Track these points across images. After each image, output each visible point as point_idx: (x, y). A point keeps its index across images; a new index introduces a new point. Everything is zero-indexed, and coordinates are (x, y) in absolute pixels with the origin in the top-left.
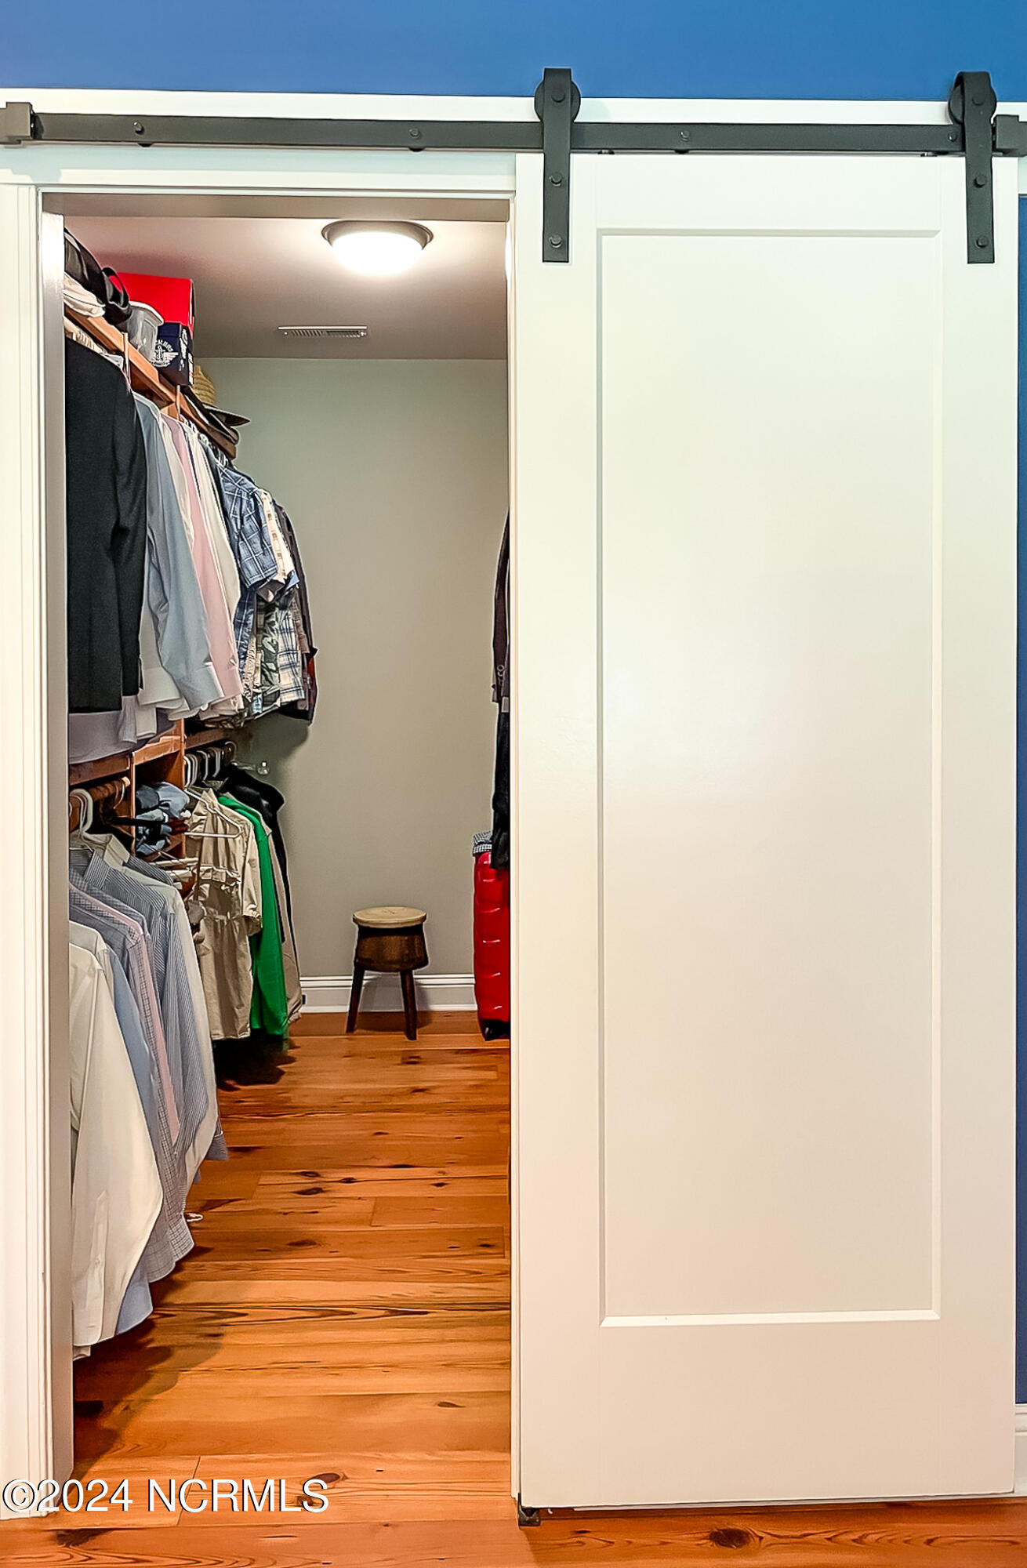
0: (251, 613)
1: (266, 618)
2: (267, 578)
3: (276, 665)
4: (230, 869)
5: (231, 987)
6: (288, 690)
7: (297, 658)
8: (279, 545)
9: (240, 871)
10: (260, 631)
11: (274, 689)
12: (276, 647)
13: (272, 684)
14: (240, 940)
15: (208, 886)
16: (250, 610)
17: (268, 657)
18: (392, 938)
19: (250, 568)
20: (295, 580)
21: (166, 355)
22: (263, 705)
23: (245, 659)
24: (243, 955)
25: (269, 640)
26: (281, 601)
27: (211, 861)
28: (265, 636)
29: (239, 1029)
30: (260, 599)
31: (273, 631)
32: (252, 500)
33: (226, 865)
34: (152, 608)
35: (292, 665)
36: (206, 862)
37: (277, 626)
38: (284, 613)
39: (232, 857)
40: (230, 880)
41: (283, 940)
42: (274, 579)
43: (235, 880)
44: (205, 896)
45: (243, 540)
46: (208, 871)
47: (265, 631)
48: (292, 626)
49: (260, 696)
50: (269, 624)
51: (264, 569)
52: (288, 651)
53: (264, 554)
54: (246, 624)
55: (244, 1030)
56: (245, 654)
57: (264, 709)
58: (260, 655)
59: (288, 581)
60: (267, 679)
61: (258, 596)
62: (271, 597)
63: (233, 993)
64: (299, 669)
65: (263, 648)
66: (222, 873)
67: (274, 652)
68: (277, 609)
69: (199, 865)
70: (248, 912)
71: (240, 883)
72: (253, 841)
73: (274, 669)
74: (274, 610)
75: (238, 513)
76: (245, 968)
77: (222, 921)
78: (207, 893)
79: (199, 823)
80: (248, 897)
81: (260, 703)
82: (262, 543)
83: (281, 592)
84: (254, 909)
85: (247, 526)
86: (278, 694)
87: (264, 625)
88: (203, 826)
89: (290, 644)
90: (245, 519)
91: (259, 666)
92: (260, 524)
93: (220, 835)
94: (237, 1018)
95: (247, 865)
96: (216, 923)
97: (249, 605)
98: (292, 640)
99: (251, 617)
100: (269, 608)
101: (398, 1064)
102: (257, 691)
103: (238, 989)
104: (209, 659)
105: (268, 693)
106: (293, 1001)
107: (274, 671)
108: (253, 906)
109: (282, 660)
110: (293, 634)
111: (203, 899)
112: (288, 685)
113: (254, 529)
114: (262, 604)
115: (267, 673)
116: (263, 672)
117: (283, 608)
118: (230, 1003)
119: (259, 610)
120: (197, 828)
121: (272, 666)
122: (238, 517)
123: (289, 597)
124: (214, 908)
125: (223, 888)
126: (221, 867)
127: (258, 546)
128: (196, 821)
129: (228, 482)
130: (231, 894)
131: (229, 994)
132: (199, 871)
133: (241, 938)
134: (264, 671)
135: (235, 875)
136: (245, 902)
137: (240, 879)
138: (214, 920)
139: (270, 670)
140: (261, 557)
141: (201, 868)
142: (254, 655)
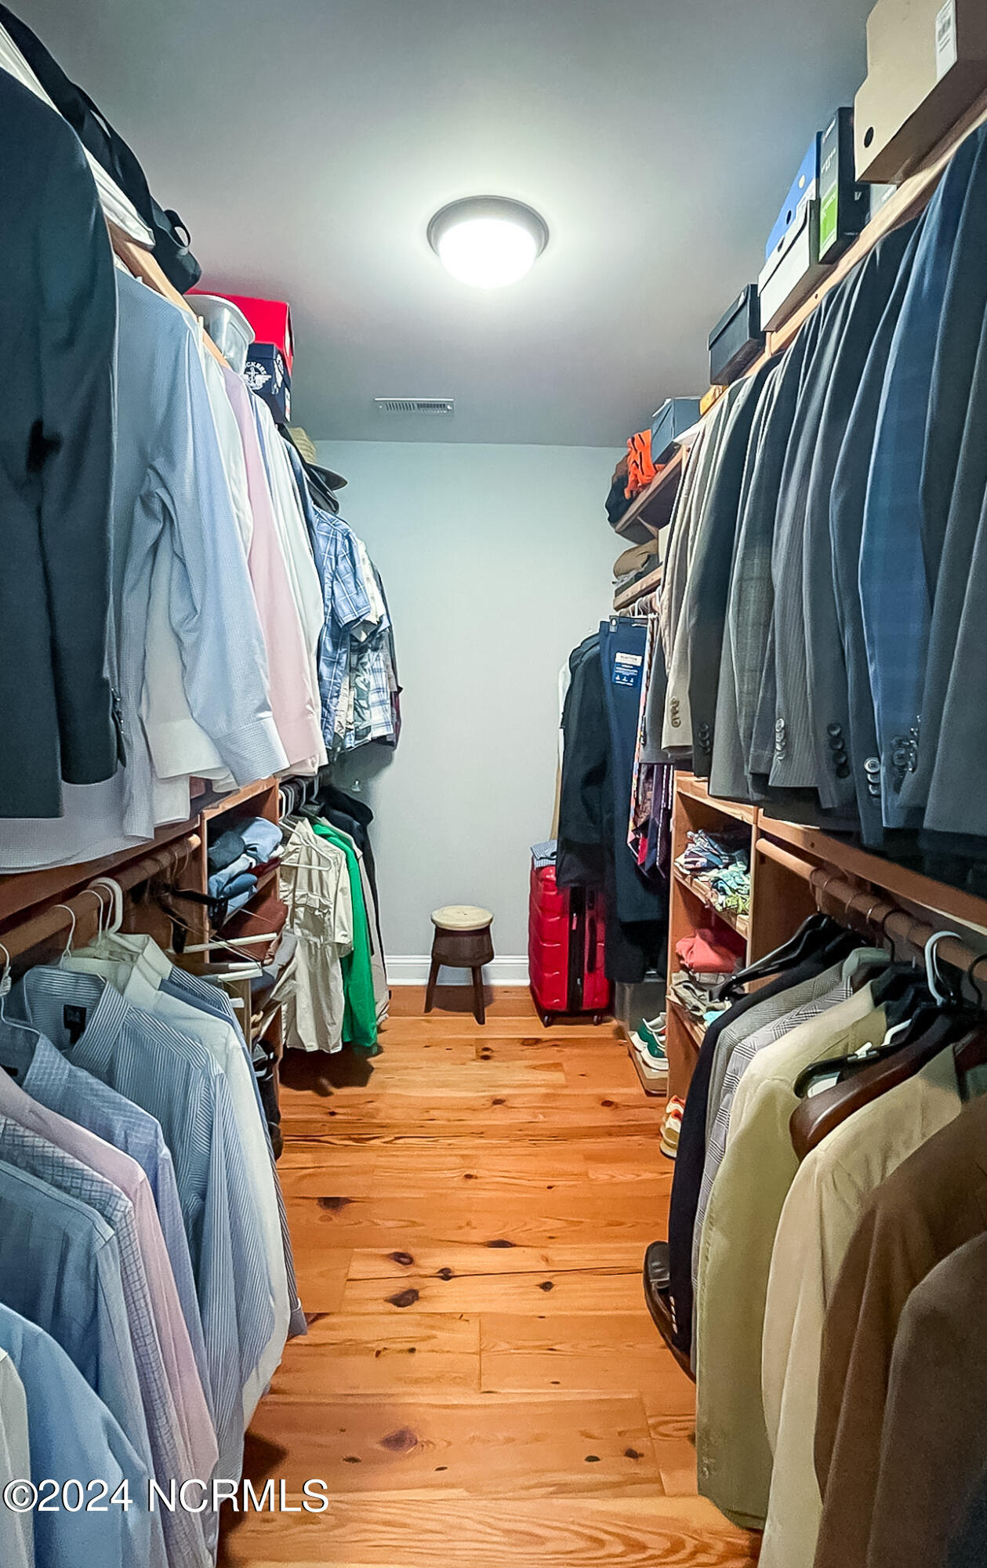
0: (344, 653)
1: (359, 659)
2: (360, 617)
3: (367, 703)
4: (323, 896)
5: (324, 1005)
6: (379, 726)
7: (386, 697)
8: (371, 588)
9: (332, 899)
10: (353, 670)
11: (365, 724)
12: (368, 686)
13: (364, 720)
14: (332, 962)
15: (302, 909)
16: (343, 650)
17: (360, 695)
18: (465, 938)
19: (344, 607)
20: (385, 624)
21: (258, 377)
22: (356, 739)
23: (337, 697)
24: (335, 978)
25: (362, 679)
26: (374, 642)
27: (306, 887)
28: (357, 676)
29: (331, 1045)
30: (354, 639)
31: (365, 670)
32: (346, 541)
33: (319, 891)
34: (174, 626)
35: (382, 703)
36: (301, 888)
37: (368, 667)
38: (376, 654)
39: (325, 885)
40: (323, 906)
41: (373, 953)
42: (367, 619)
43: (327, 907)
44: (299, 919)
45: (337, 580)
46: (303, 896)
47: (358, 670)
48: (382, 666)
49: (353, 732)
50: (362, 664)
51: (357, 608)
52: (378, 690)
53: (357, 594)
54: (339, 663)
55: (336, 1045)
56: (338, 692)
57: (357, 742)
58: (352, 693)
59: (380, 622)
60: (360, 716)
61: (352, 636)
62: (363, 637)
63: (326, 1011)
64: (388, 706)
65: (356, 686)
66: (315, 900)
67: (366, 689)
68: (369, 650)
69: (294, 890)
70: (339, 939)
71: (332, 911)
72: (344, 871)
73: (366, 706)
74: (366, 651)
75: (333, 552)
76: (337, 990)
77: (315, 943)
78: (301, 916)
79: (294, 852)
80: (339, 925)
81: (353, 737)
82: (356, 582)
83: (373, 633)
84: (346, 936)
85: (341, 567)
86: (368, 729)
87: (357, 664)
88: (297, 855)
89: (380, 683)
90: (339, 560)
91: (352, 703)
92: (354, 565)
93: (315, 866)
94: (329, 1034)
95: (339, 893)
96: (310, 945)
97: (342, 645)
98: (382, 680)
99: (344, 657)
100: (361, 650)
101: (474, 1060)
102: (349, 727)
103: (330, 1008)
104: (264, 707)
105: (361, 728)
106: (380, 1004)
107: (366, 709)
108: (344, 933)
109: (373, 698)
110: (384, 674)
111: (298, 922)
112: (378, 722)
113: (349, 570)
114: (355, 644)
115: (359, 710)
116: (355, 709)
117: (375, 649)
118: (324, 1022)
119: (352, 651)
120: (293, 856)
121: (363, 703)
122: (333, 557)
123: (381, 638)
124: (309, 930)
125: (317, 913)
126: (315, 893)
127: (352, 585)
128: (291, 850)
129: (323, 522)
130: (324, 920)
131: (322, 1013)
132: (294, 896)
133: (334, 961)
134: (357, 709)
135: (328, 903)
136: (337, 930)
137: (332, 906)
138: (308, 941)
139: (361, 707)
140: (355, 597)
141: (297, 893)
142: (347, 693)
